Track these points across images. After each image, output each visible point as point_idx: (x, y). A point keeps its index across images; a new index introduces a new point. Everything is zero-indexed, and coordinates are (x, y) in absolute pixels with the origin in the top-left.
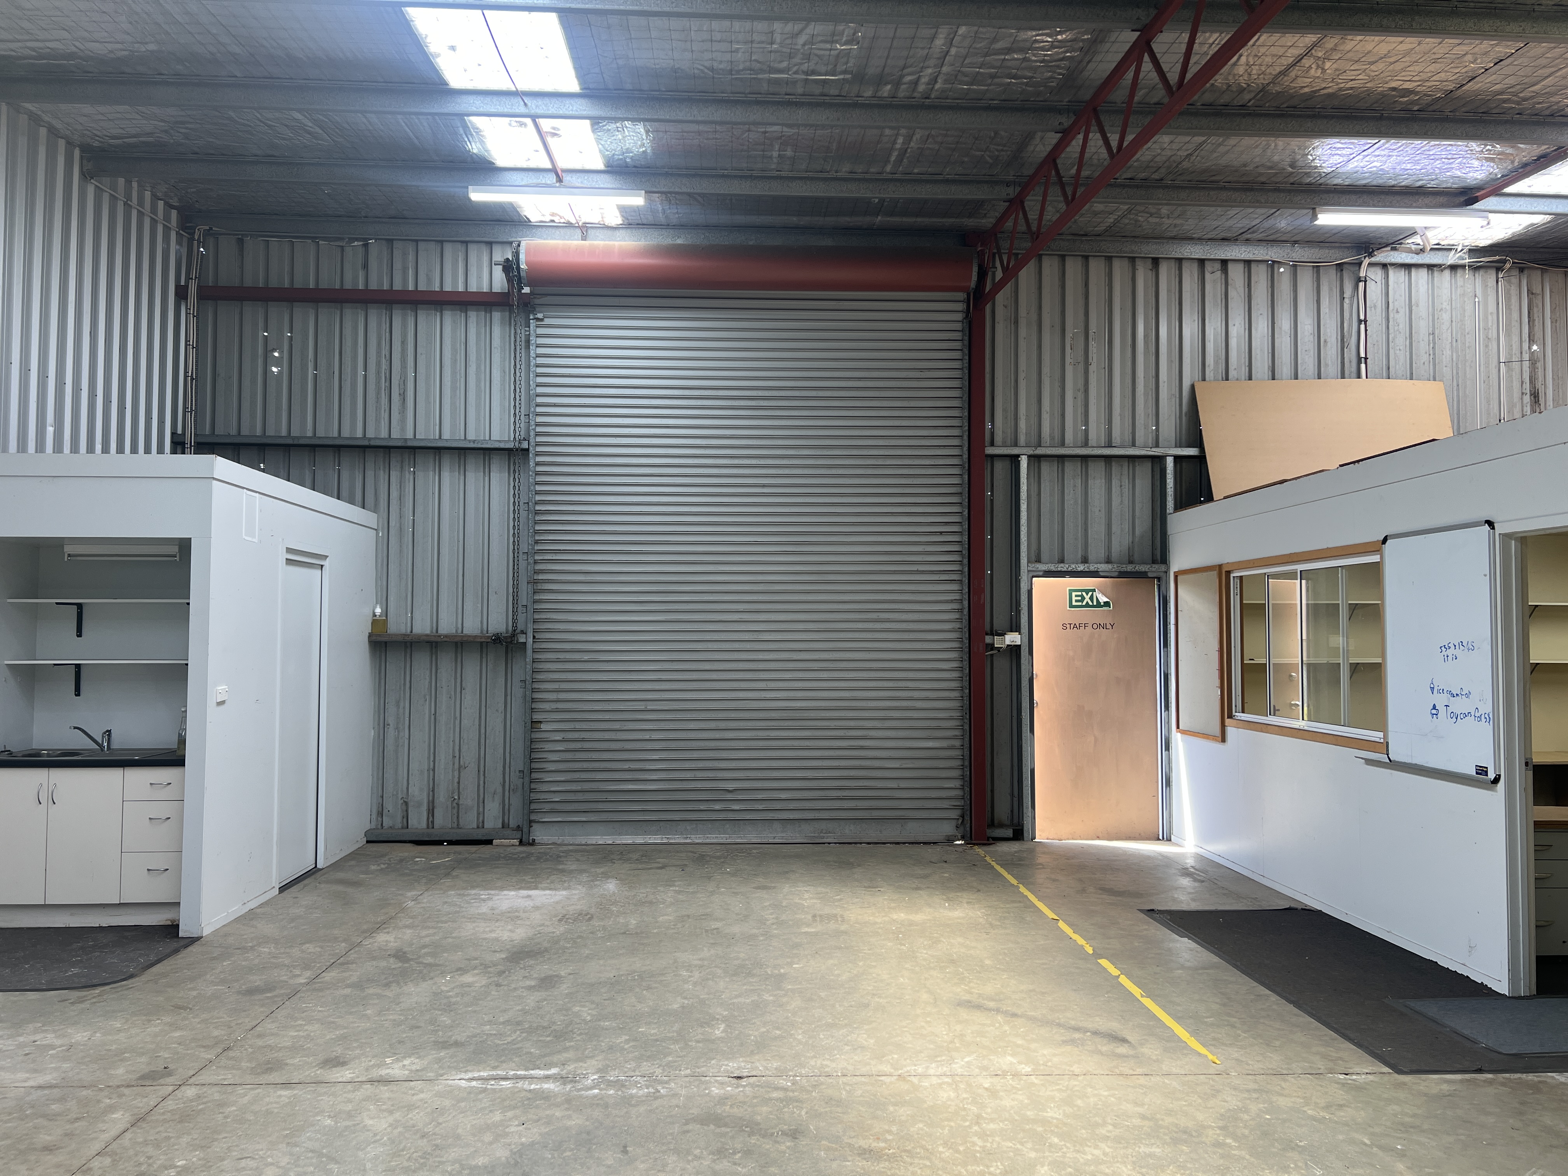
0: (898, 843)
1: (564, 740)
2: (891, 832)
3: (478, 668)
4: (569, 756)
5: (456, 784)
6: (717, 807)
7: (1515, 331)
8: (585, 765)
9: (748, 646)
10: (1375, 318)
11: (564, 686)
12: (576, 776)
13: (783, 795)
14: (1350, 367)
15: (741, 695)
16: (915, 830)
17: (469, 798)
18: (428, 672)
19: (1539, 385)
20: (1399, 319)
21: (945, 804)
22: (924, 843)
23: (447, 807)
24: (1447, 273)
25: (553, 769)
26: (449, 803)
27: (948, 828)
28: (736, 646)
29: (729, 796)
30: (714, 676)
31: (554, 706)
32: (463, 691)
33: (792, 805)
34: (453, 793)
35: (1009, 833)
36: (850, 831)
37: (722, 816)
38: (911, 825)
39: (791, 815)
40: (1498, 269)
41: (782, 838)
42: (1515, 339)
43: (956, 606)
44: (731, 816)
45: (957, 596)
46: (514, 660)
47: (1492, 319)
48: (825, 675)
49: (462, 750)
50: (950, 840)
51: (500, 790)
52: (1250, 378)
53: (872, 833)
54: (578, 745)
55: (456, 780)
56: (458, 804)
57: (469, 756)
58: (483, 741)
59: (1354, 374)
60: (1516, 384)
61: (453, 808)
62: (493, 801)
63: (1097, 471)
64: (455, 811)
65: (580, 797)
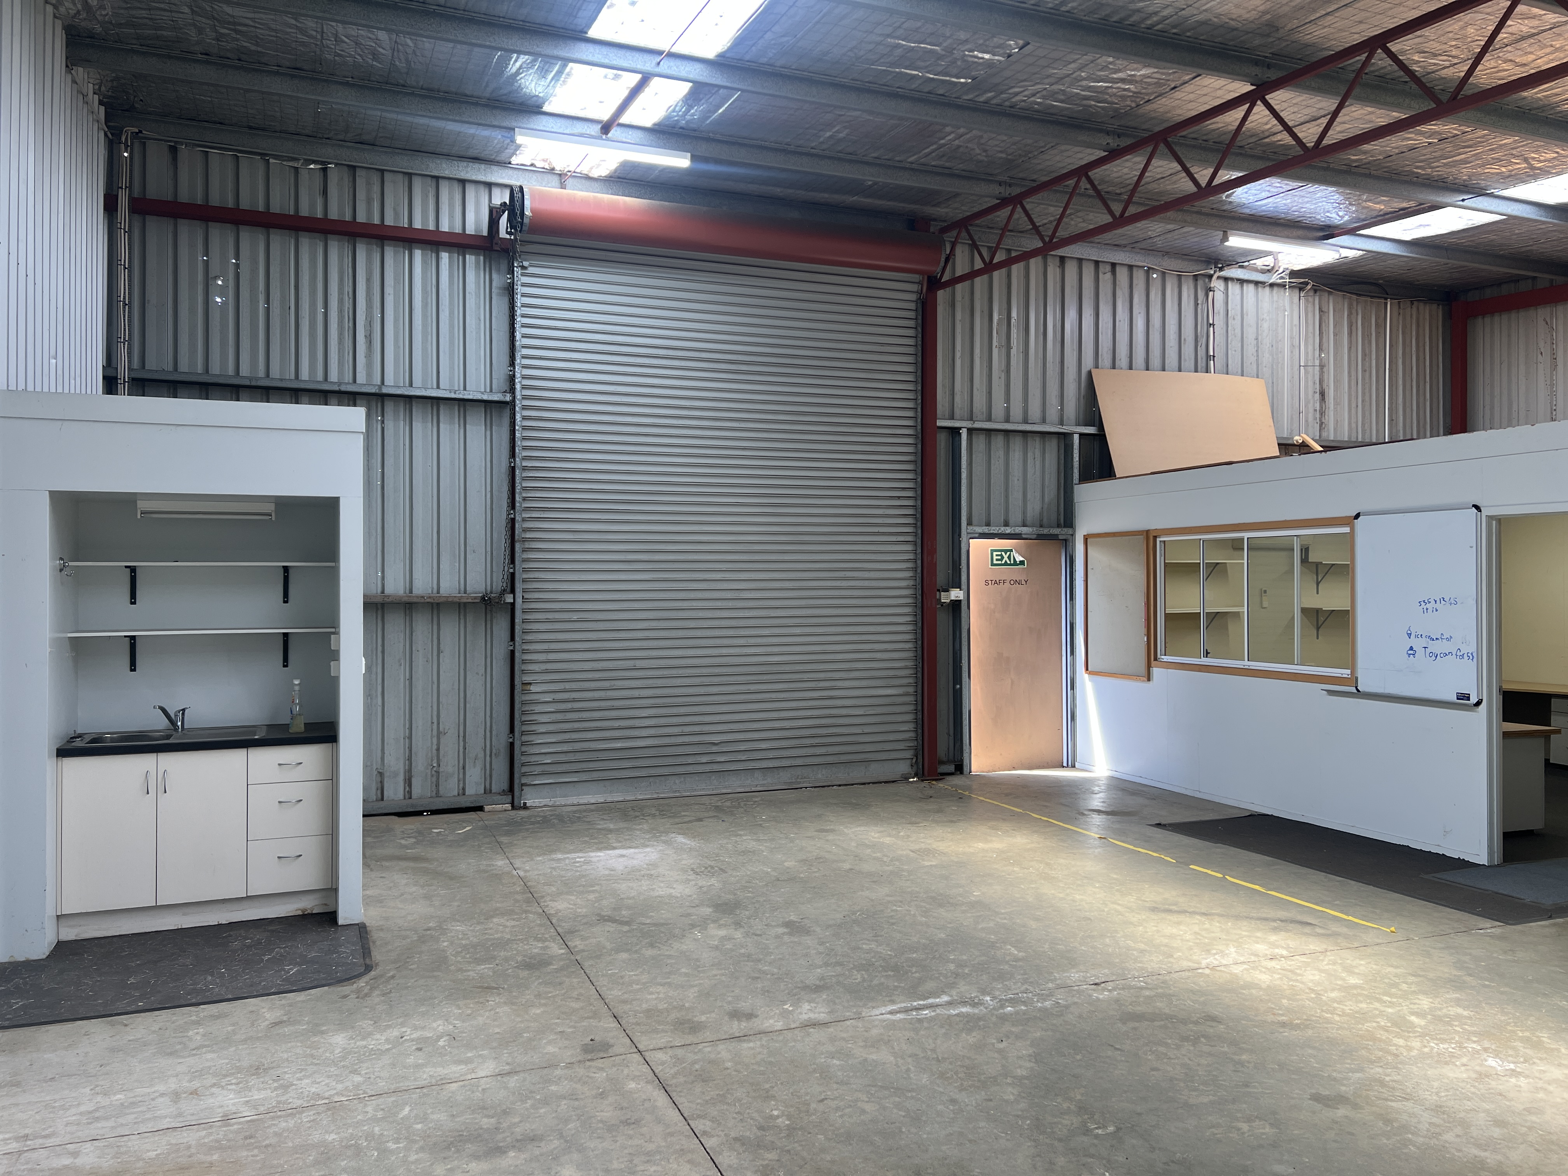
0: (864, 784)
1: (554, 701)
2: (858, 774)
3: (457, 630)
4: (560, 717)
5: (435, 752)
6: (704, 759)
7: (1311, 341)
8: (576, 725)
9: (730, 604)
10: (1219, 321)
11: (553, 646)
12: (567, 736)
13: (764, 745)
14: (1201, 364)
15: (724, 651)
16: (877, 771)
17: (450, 764)
18: (402, 636)
19: (1325, 386)
20: (1234, 324)
21: (902, 746)
22: (886, 782)
23: (426, 775)
24: (1267, 289)
25: (544, 730)
26: (429, 771)
27: (904, 768)
28: (719, 604)
29: (715, 749)
30: (699, 633)
31: (544, 667)
32: (441, 655)
33: (771, 754)
34: (432, 761)
35: (951, 768)
36: (822, 775)
37: (708, 768)
38: (873, 766)
39: (771, 764)
40: (1301, 289)
41: (763, 785)
42: (1310, 348)
43: (910, 565)
44: (716, 767)
45: (911, 556)
46: (494, 621)
47: (1296, 330)
48: (798, 631)
49: (442, 716)
50: (905, 778)
51: (481, 755)
52: (1131, 368)
53: (842, 776)
54: (569, 706)
55: (435, 747)
56: (438, 772)
57: (449, 721)
58: (462, 705)
59: (1204, 369)
60: (1310, 384)
61: (432, 776)
62: (475, 766)
63: (1017, 444)
64: (434, 779)
65: (571, 757)
